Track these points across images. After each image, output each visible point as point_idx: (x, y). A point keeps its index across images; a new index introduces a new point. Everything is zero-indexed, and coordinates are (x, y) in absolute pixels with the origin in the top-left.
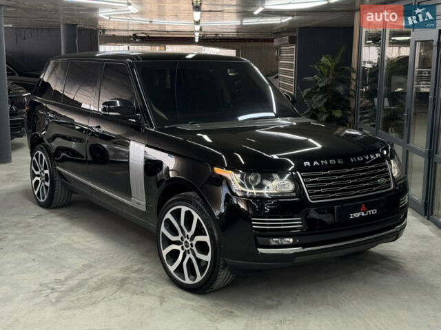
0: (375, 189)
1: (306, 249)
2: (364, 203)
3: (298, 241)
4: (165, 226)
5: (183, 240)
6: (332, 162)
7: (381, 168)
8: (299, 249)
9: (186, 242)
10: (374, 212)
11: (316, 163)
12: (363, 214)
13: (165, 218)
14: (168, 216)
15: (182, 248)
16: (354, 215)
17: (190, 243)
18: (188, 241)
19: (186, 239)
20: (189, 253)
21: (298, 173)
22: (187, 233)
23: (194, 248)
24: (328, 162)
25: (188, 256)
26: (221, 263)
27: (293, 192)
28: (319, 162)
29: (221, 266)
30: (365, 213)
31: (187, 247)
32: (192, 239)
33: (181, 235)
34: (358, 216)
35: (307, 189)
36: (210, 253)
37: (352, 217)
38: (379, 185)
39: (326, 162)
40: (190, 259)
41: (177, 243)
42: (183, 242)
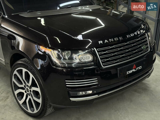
0: (140, 53)
1: (100, 96)
2: (135, 64)
3: (95, 92)
4: (14, 78)
5: (25, 87)
6: (116, 39)
7: (143, 39)
8: (96, 96)
9: (27, 89)
10: (140, 68)
11: (106, 41)
12: (134, 70)
13: (14, 73)
14: (15, 72)
15: (25, 91)
16: (129, 72)
17: (29, 90)
18: (28, 88)
19: (27, 87)
20: (29, 95)
21: (95, 49)
22: (27, 84)
23: (32, 93)
24: (114, 40)
25: (29, 97)
26: (48, 104)
27: (92, 62)
28: (108, 40)
29: (48, 106)
30: (135, 70)
31: (28, 91)
32: (30, 87)
33: (24, 84)
34: (131, 72)
35: (101, 59)
36: (41, 98)
37: (128, 73)
38: (143, 50)
39: (112, 40)
40: (30, 99)
41: (22, 88)
42: (26, 88)
